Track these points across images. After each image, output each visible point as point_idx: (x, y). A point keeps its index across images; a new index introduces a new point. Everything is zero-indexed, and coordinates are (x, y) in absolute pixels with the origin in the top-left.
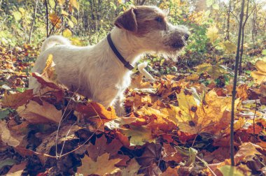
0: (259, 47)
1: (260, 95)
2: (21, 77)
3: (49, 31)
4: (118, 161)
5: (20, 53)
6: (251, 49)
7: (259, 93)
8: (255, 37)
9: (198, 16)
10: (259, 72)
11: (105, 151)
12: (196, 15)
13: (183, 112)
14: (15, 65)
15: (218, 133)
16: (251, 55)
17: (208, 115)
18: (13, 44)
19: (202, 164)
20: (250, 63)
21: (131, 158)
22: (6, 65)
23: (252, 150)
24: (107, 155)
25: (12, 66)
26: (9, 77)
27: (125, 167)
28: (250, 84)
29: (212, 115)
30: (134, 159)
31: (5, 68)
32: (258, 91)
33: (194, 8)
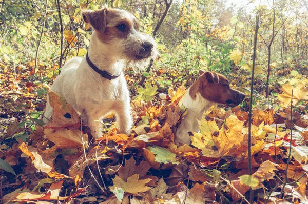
0: (288, 67)
1: (285, 119)
2: (30, 99)
3: (63, 50)
4: (148, 180)
5: (24, 71)
6: (279, 69)
7: (285, 116)
8: (284, 56)
9: (222, 31)
10: (285, 95)
11: (134, 173)
12: (220, 30)
13: (205, 138)
14: (21, 86)
15: (239, 157)
16: (280, 75)
17: (230, 139)
18: (16, 62)
19: (225, 183)
20: (279, 85)
21: (160, 179)
22: (11, 85)
23: (270, 167)
24: (137, 176)
25: (18, 86)
26: (15, 98)
27: (154, 187)
28: (276, 108)
29: (234, 139)
30: (162, 180)
31: (10, 88)
32: (283, 115)
33: (218, 21)
